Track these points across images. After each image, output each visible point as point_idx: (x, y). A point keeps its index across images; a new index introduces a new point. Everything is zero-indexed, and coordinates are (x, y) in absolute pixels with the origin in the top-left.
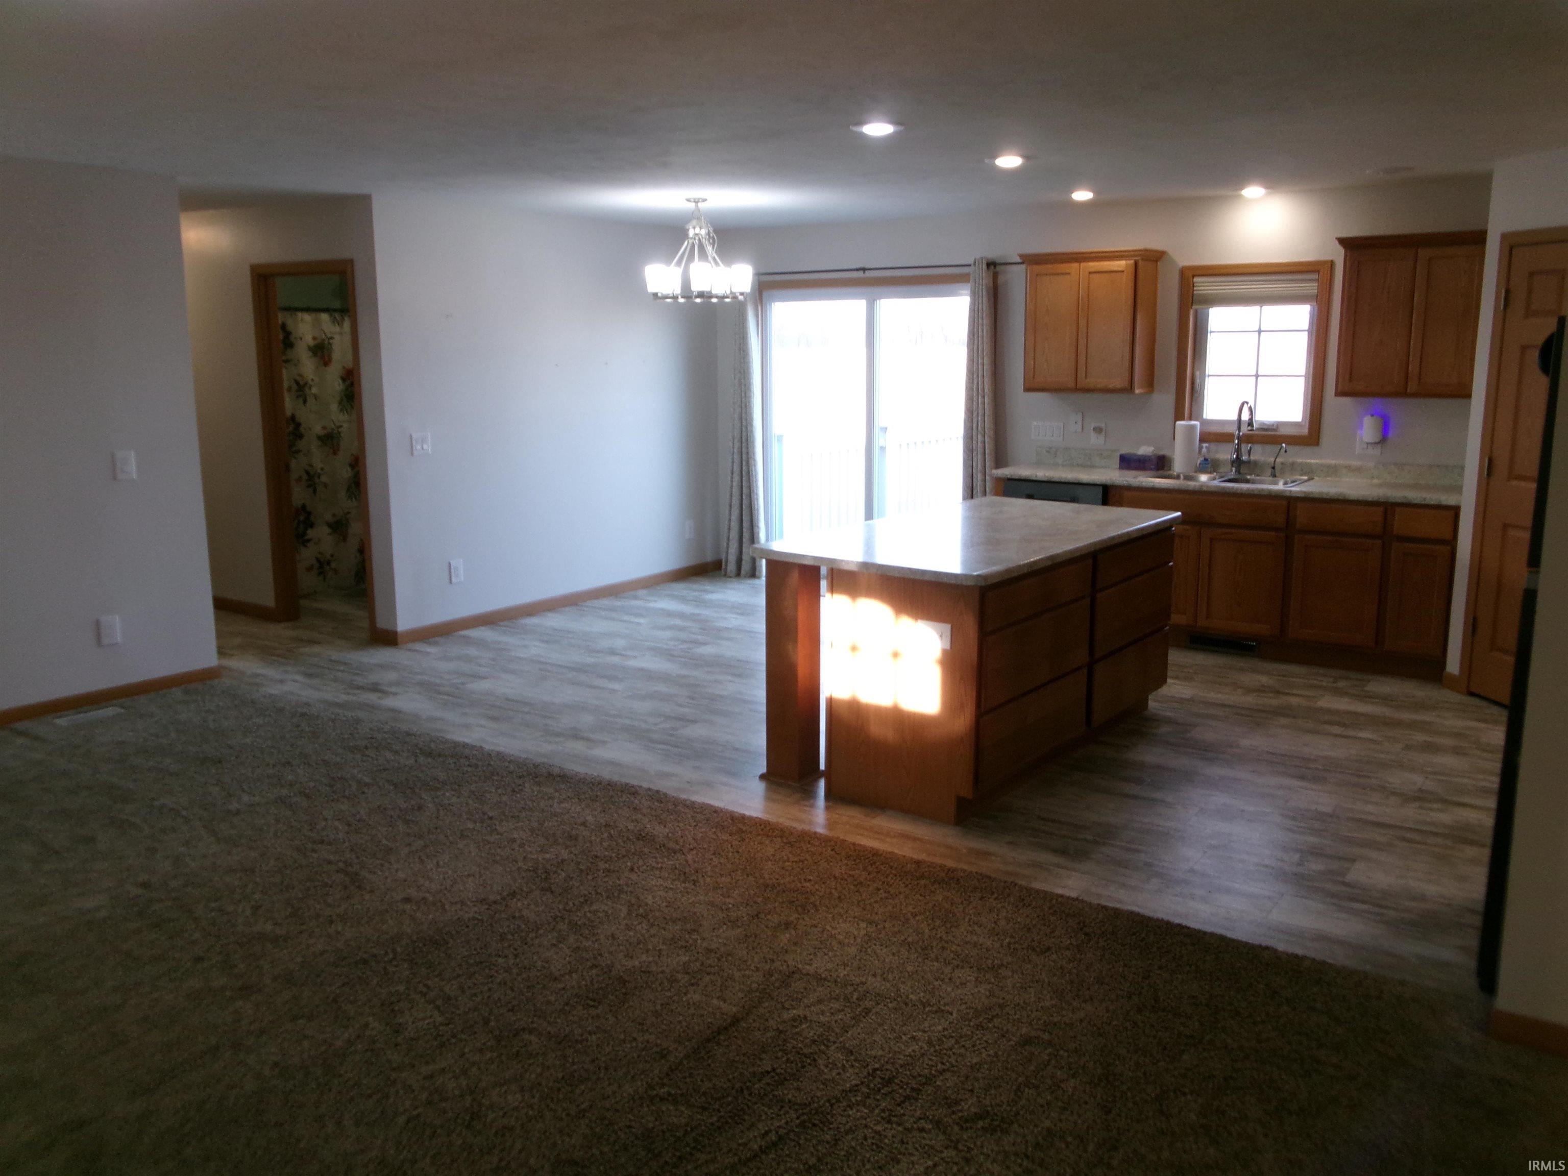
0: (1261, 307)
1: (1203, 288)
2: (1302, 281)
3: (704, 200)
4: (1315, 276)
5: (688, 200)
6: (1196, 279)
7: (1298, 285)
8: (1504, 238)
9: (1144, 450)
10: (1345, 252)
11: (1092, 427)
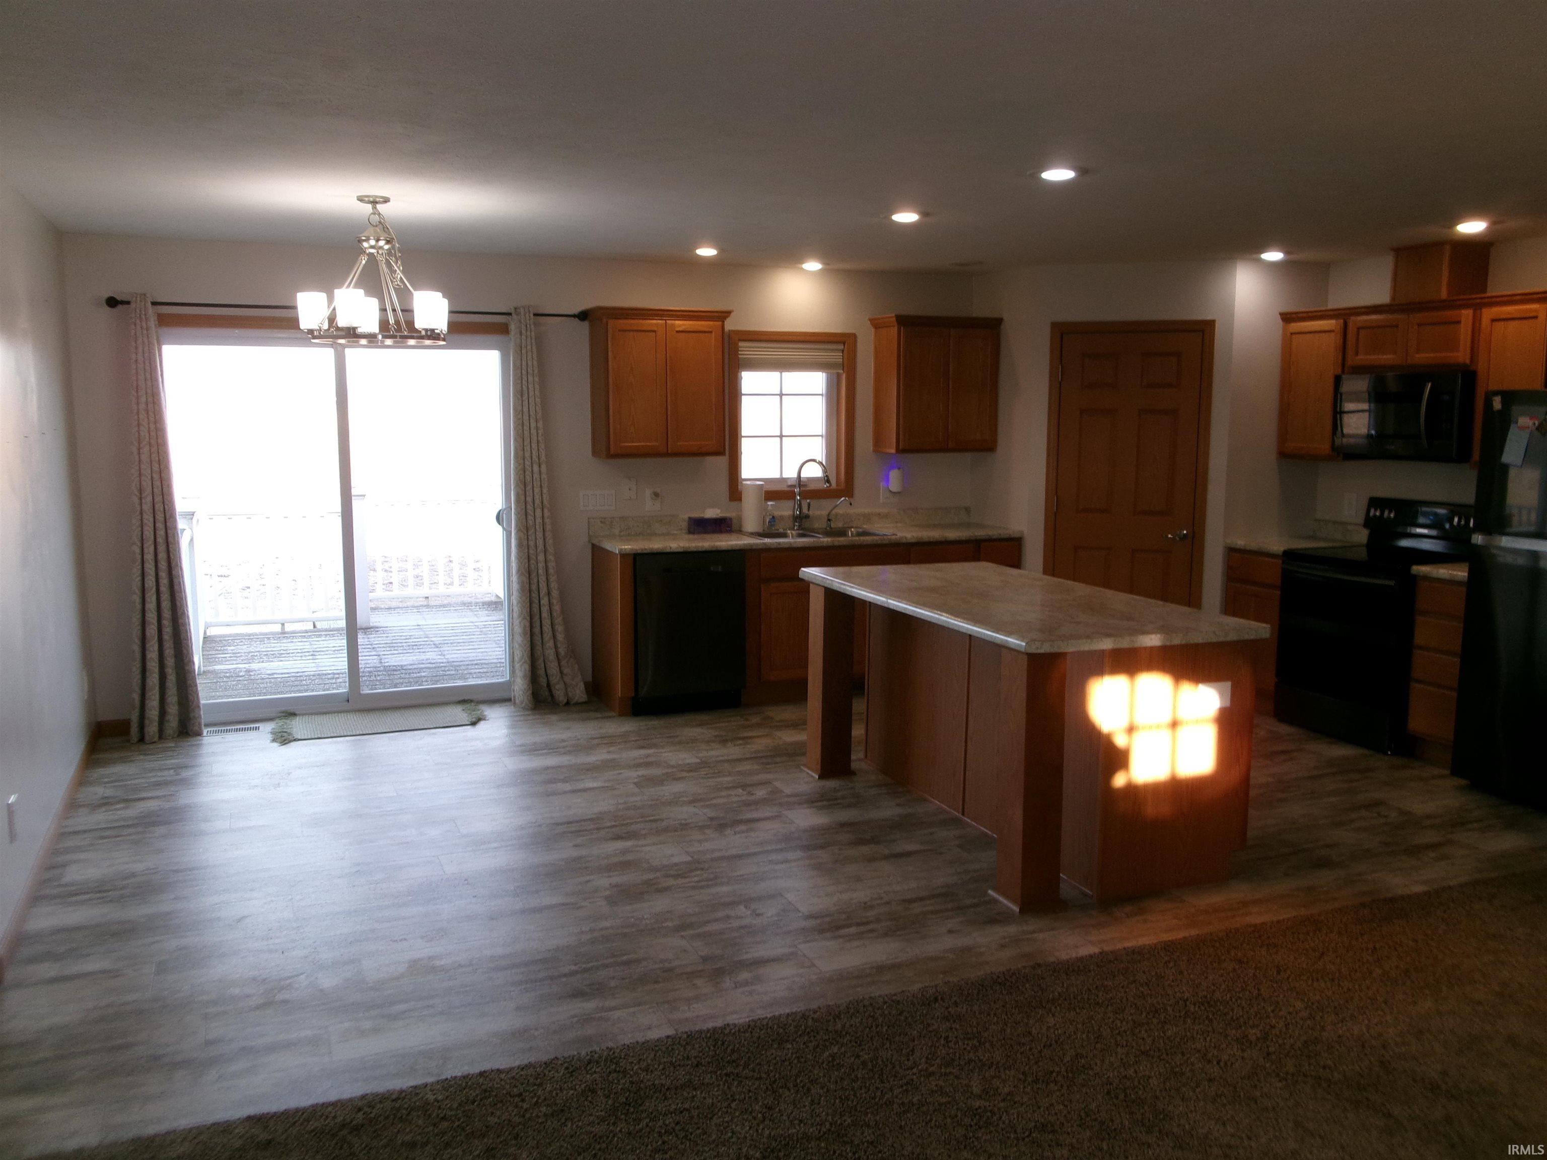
0: (781, 373)
1: (748, 353)
2: (832, 350)
3: (386, 200)
4: (841, 347)
5: (361, 199)
6: (741, 344)
7: (831, 354)
8: (1055, 326)
9: (711, 513)
10: (896, 329)
11: (648, 492)
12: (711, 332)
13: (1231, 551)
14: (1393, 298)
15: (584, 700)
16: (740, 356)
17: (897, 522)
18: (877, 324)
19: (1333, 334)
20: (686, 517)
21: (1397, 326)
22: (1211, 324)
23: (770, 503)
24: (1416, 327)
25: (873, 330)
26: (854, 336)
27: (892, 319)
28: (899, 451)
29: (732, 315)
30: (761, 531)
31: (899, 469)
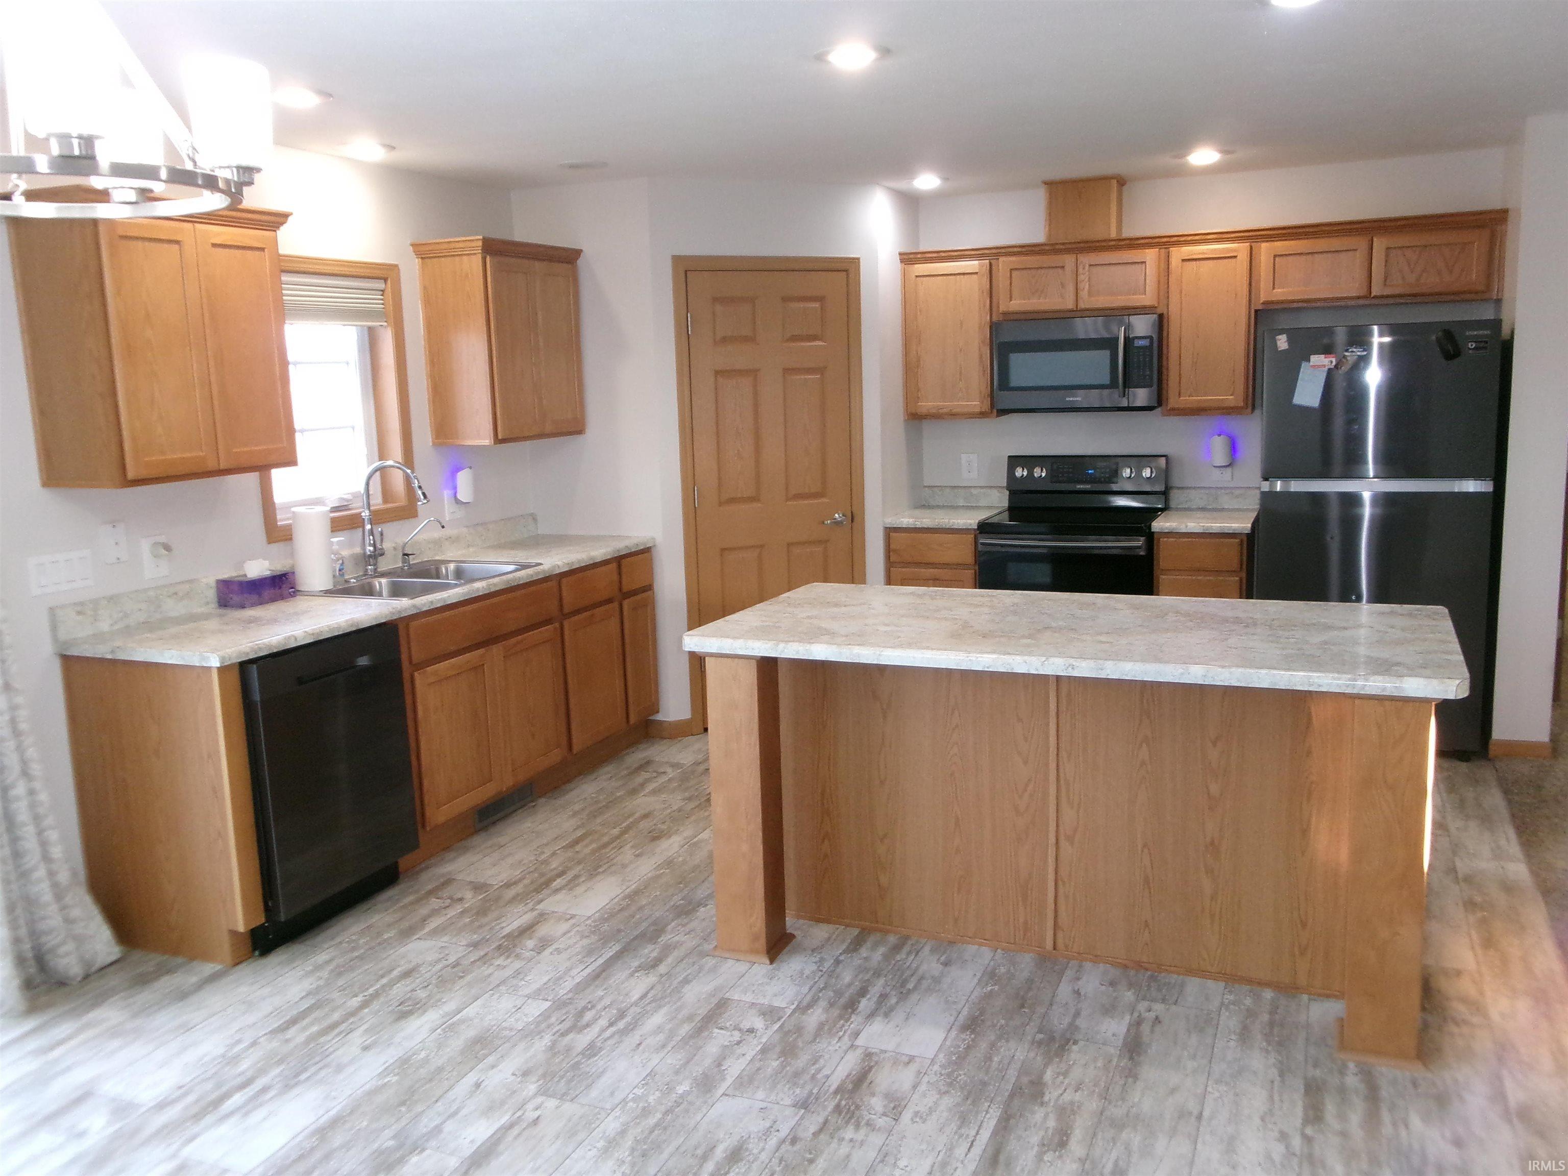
2: (371, 291)
4: (382, 286)
7: (370, 296)
8: (677, 260)
9: (256, 569)
10: (479, 257)
11: (145, 546)
12: (262, 249)
13: (890, 532)
14: (1049, 236)
15: (113, 958)
16: (285, 298)
17: (469, 546)
18: (424, 252)
19: (975, 276)
20: (211, 580)
21: (1063, 267)
22: (855, 262)
23: (335, 540)
24: (1087, 267)
25: (417, 261)
26: (394, 268)
27: (474, 244)
28: (498, 441)
29: (290, 218)
30: (329, 586)
31: (470, 468)
